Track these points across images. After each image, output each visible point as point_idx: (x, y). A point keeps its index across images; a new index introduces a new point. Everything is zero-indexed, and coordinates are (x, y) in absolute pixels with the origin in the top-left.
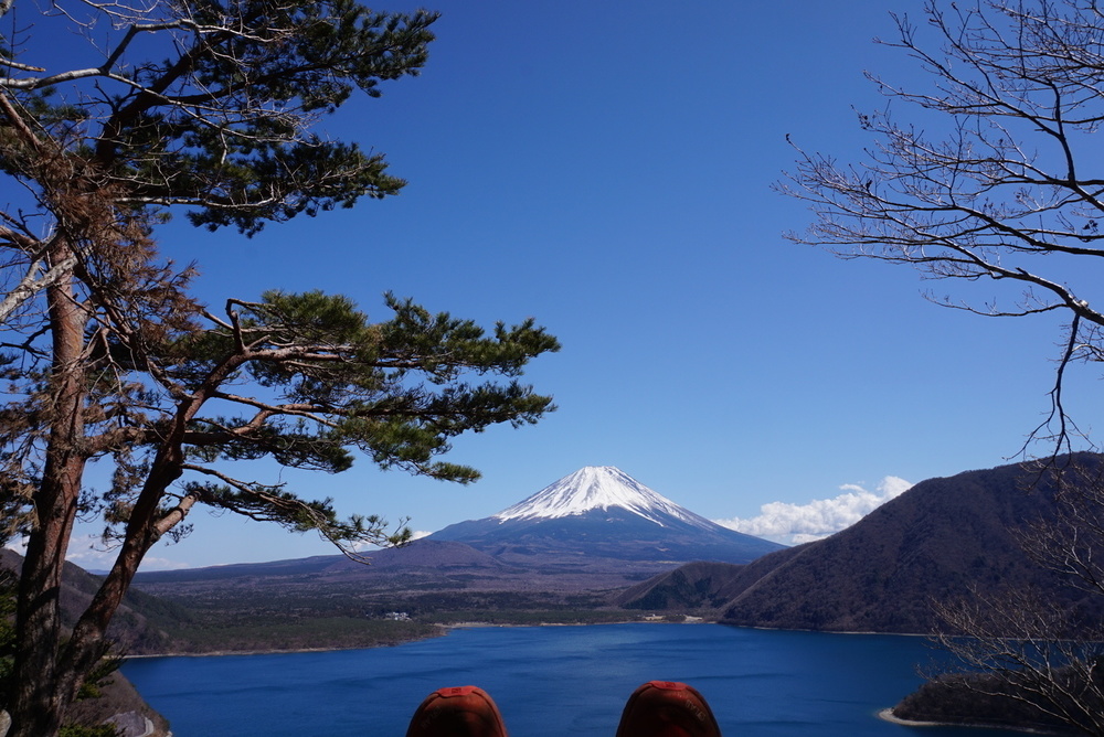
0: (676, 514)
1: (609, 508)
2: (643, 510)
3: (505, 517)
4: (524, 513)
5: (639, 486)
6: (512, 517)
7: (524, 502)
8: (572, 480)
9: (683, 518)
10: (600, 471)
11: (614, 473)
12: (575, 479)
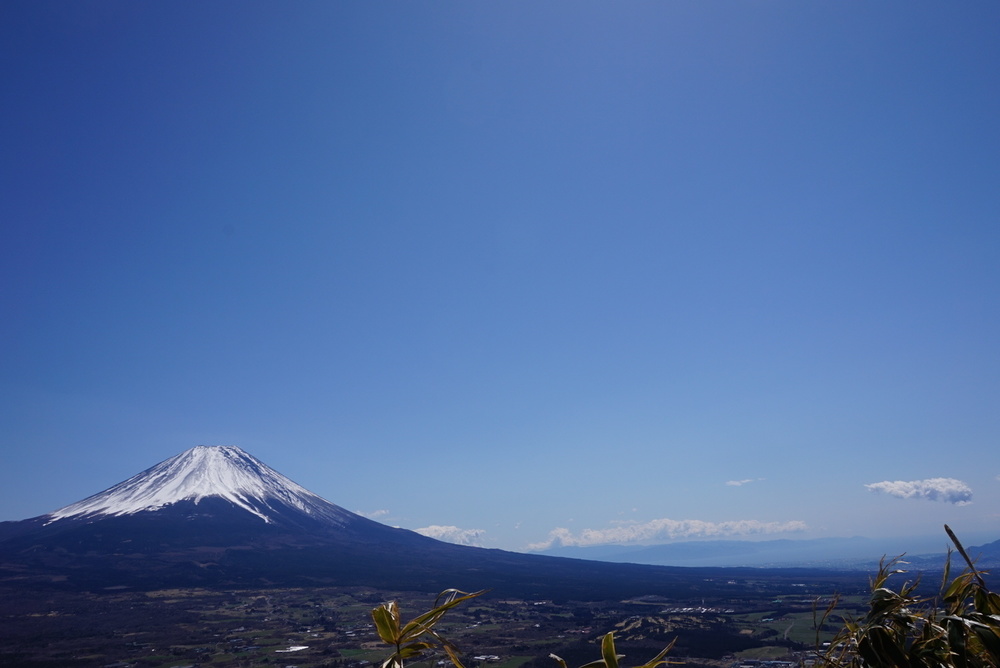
0: (300, 505)
1: (204, 499)
2: (252, 501)
3: (59, 515)
4: (90, 508)
5: (263, 471)
6: (68, 515)
7: (100, 495)
8: (171, 465)
9: (308, 511)
10: (214, 453)
11: (232, 453)
12: (177, 463)
